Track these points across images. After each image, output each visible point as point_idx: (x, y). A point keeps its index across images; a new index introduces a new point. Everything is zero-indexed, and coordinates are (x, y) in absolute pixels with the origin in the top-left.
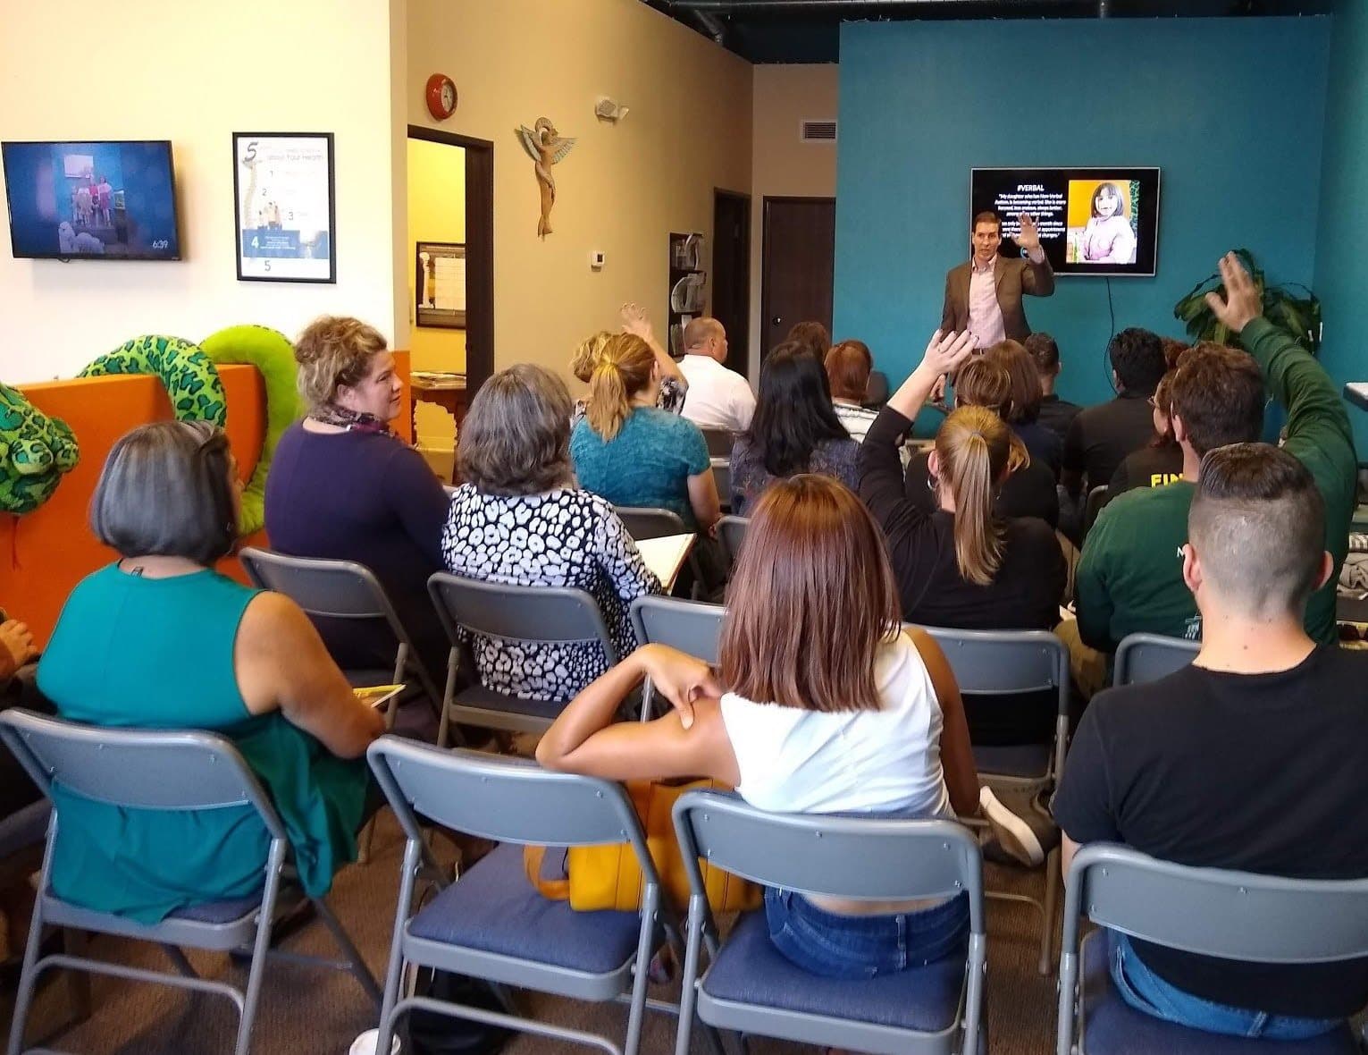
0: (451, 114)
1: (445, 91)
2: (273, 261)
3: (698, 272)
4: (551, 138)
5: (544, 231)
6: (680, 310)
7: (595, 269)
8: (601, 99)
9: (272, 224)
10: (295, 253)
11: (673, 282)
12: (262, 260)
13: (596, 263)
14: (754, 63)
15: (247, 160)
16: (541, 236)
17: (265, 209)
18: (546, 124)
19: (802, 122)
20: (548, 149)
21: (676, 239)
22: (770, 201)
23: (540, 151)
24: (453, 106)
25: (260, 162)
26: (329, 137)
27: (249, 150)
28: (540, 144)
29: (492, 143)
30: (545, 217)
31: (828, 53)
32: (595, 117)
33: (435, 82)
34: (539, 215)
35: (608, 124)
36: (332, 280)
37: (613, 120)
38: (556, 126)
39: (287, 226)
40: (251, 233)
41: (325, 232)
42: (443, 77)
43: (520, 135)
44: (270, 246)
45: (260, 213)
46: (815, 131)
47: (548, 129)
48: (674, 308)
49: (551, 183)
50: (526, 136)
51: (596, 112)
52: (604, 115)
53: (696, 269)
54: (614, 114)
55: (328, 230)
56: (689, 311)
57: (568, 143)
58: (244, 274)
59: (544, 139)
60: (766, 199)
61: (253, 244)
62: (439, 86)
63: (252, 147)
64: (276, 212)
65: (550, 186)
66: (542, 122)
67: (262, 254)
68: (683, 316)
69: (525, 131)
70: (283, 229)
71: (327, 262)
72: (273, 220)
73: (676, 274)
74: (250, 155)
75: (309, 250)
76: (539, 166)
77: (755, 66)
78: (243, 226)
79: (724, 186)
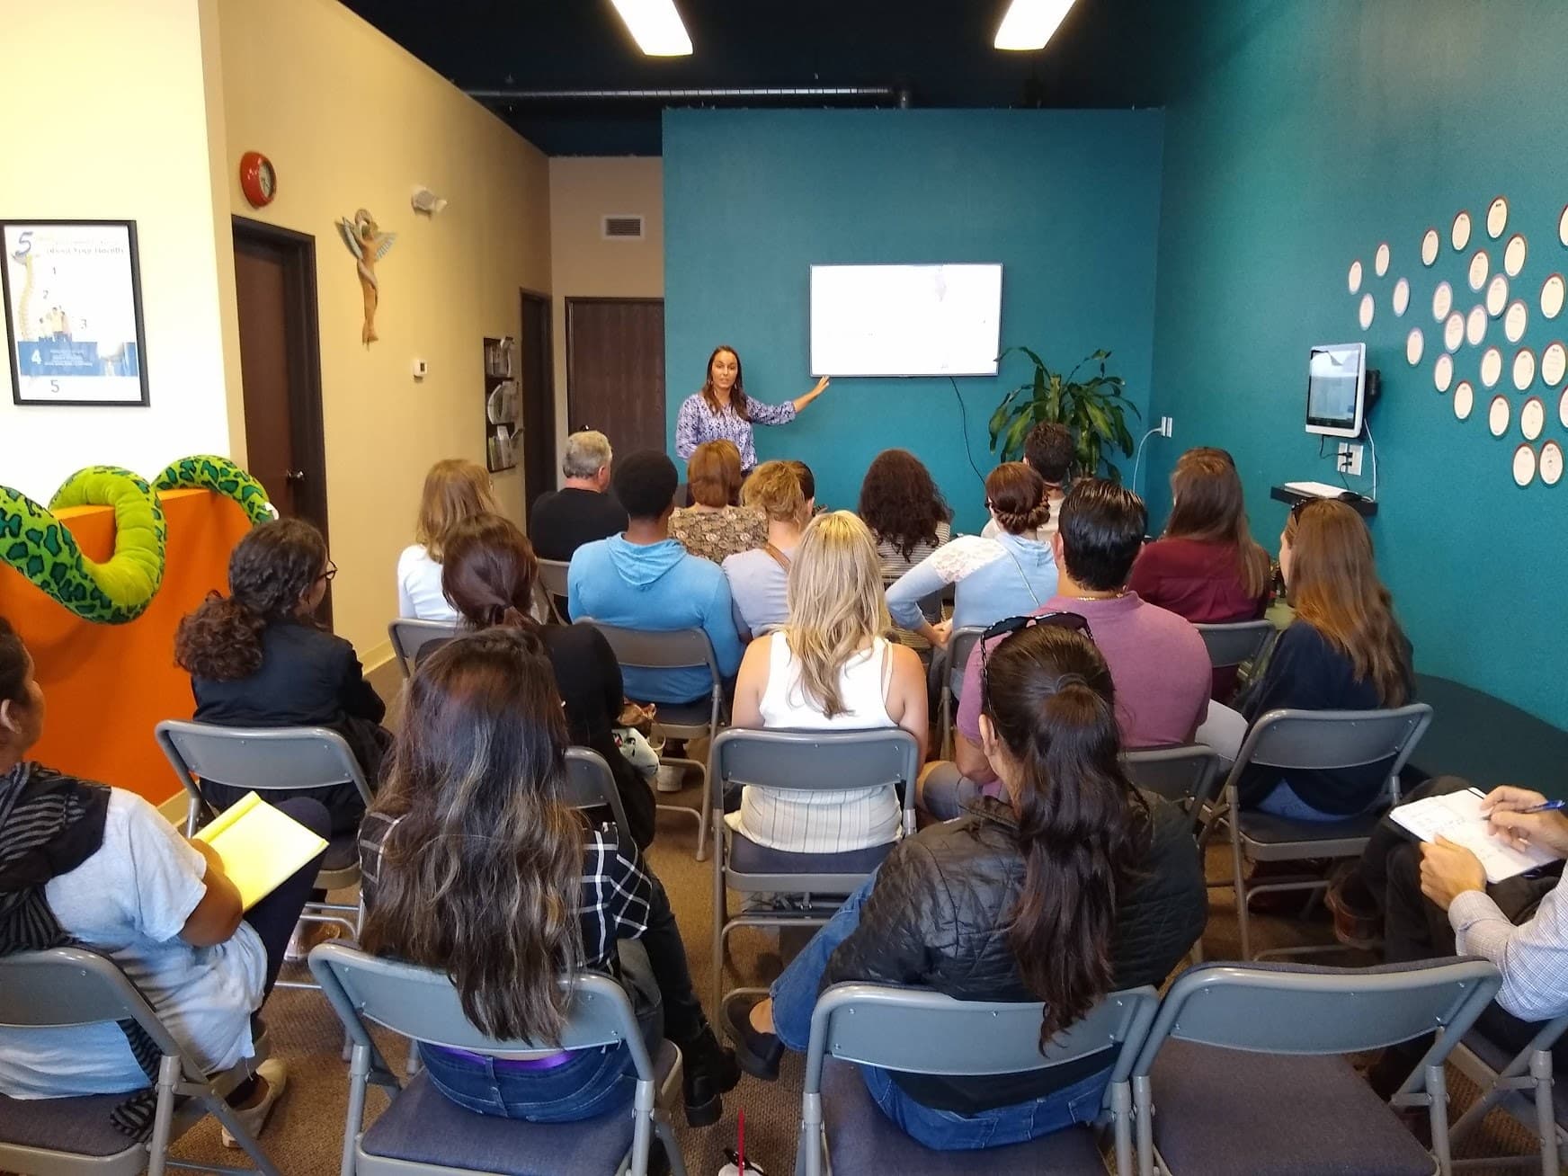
0: (270, 201)
1: (263, 173)
2: (62, 380)
3: (511, 379)
4: (372, 232)
5: (369, 338)
6: (498, 422)
7: (418, 379)
8: (418, 189)
9: (59, 335)
10: (93, 369)
11: (489, 390)
12: (47, 379)
13: (418, 373)
14: (550, 155)
15: (18, 254)
16: (365, 345)
17: (48, 316)
18: (368, 218)
19: (605, 218)
20: (370, 245)
21: (490, 343)
22: (569, 300)
23: (362, 247)
24: (273, 190)
25: (37, 256)
26: (130, 225)
27: (21, 242)
28: (361, 239)
29: (313, 237)
30: (369, 323)
31: (651, 147)
32: (412, 210)
33: (250, 162)
34: (363, 320)
35: (423, 218)
36: (144, 402)
37: (428, 213)
38: (377, 218)
39: (78, 336)
40: (28, 346)
41: (131, 344)
42: (258, 155)
43: (342, 229)
44: (56, 361)
45: (41, 321)
46: (618, 227)
47: (368, 222)
48: (491, 420)
49: (375, 284)
50: (348, 230)
51: (412, 203)
52: (421, 209)
53: (509, 376)
54: (432, 207)
55: (134, 340)
56: (504, 422)
57: (388, 239)
58: (23, 396)
59: (365, 233)
60: (568, 300)
61: (34, 359)
62: (256, 167)
63: (25, 238)
64: (62, 319)
65: (374, 287)
66: (362, 214)
67: (48, 371)
68: (498, 428)
69: (347, 223)
70: (75, 339)
71: (137, 380)
72: (59, 329)
73: (491, 382)
74: (23, 248)
75: (110, 367)
76: (362, 265)
77: (552, 160)
78: (18, 338)
79: (527, 286)
